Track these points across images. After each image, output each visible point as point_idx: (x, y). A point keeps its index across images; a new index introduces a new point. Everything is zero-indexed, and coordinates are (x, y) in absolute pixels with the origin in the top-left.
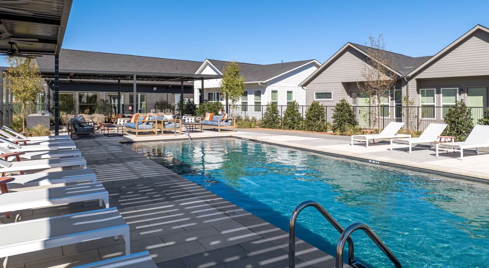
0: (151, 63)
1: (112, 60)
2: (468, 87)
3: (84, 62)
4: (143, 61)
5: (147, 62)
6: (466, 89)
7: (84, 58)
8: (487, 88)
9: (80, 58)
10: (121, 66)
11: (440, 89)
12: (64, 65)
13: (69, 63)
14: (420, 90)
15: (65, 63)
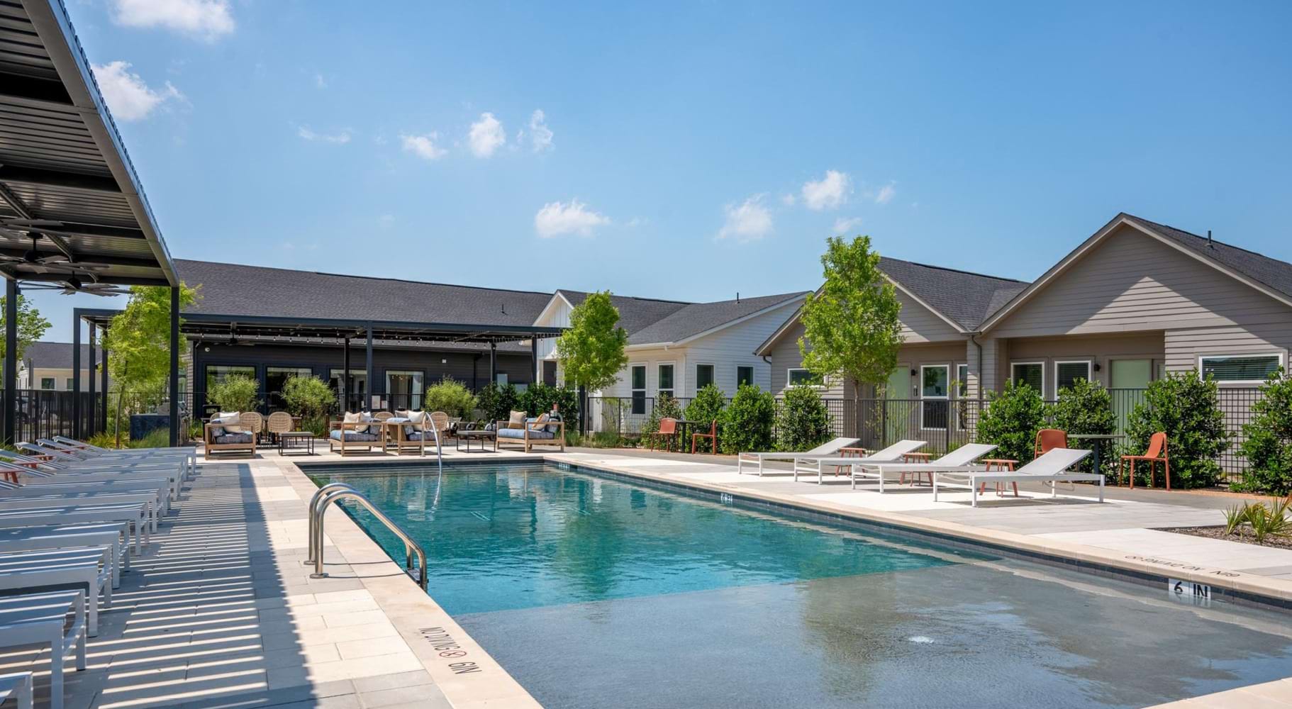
0: (442, 300)
1: (350, 292)
2: (1111, 358)
3: (281, 296)
4: (423, 294)
5: (433, 295)
6: (1106, 366)
7: (284, 286)
8: (1153, 360)
9: (272, 287)
10: (368, 305)
11: (1054, 363)
12: (234, 303)
13: (246, 298)
14: (1012, 364)
15: (237, 299)
